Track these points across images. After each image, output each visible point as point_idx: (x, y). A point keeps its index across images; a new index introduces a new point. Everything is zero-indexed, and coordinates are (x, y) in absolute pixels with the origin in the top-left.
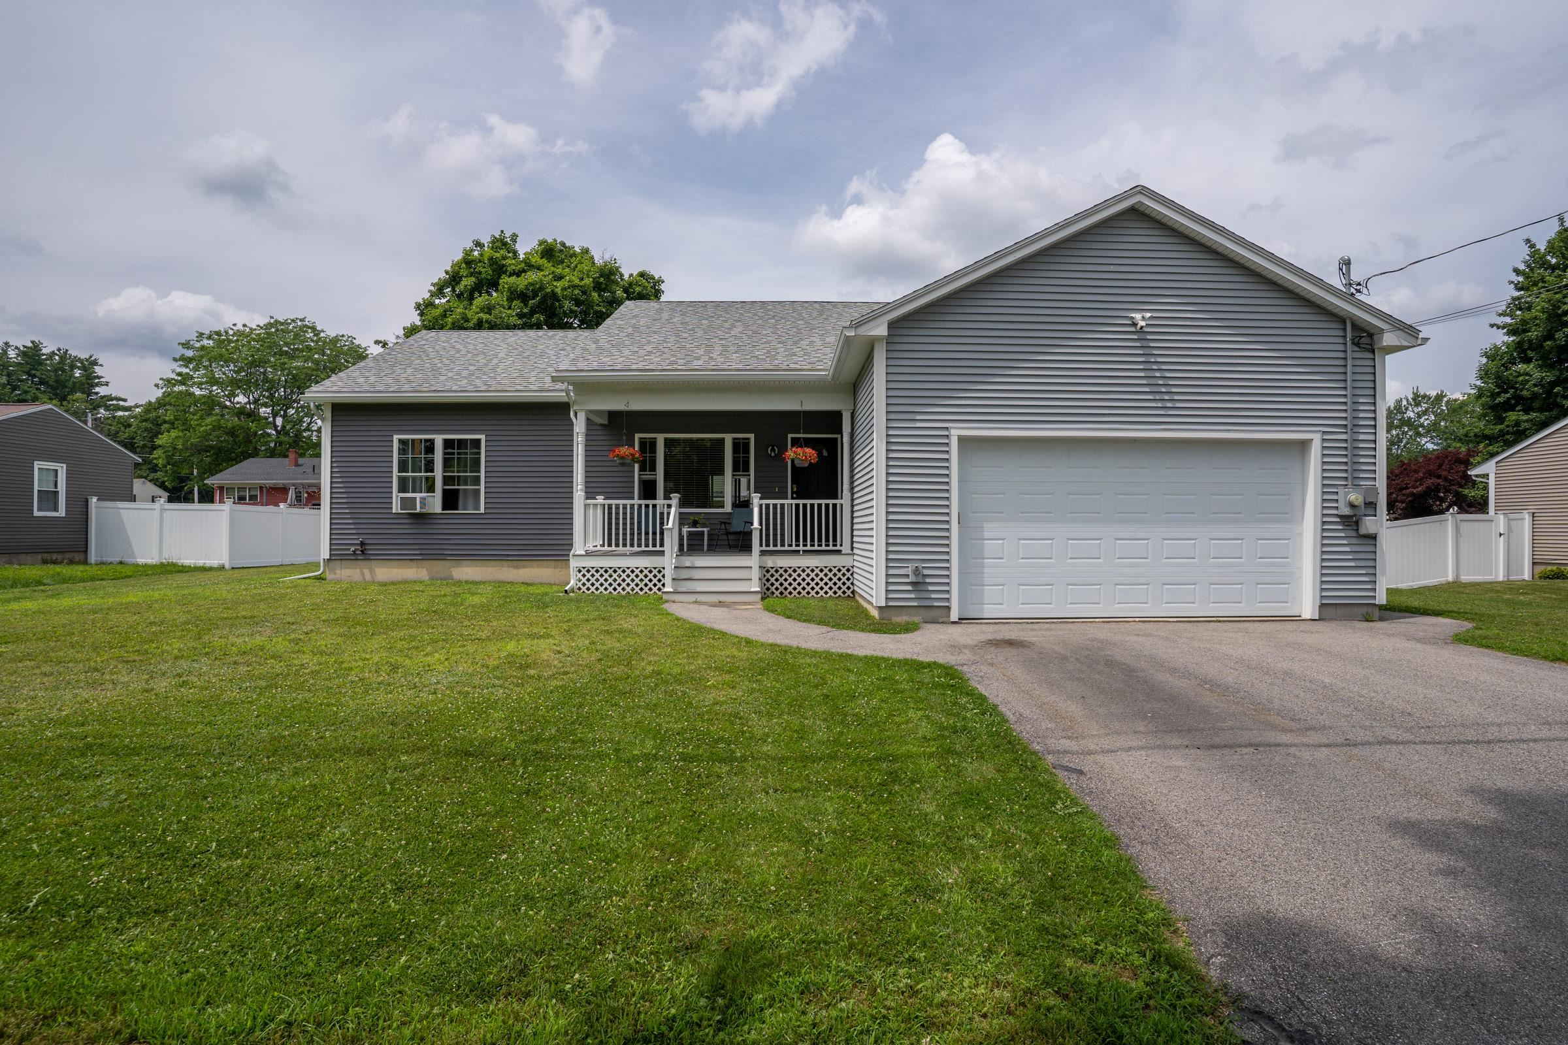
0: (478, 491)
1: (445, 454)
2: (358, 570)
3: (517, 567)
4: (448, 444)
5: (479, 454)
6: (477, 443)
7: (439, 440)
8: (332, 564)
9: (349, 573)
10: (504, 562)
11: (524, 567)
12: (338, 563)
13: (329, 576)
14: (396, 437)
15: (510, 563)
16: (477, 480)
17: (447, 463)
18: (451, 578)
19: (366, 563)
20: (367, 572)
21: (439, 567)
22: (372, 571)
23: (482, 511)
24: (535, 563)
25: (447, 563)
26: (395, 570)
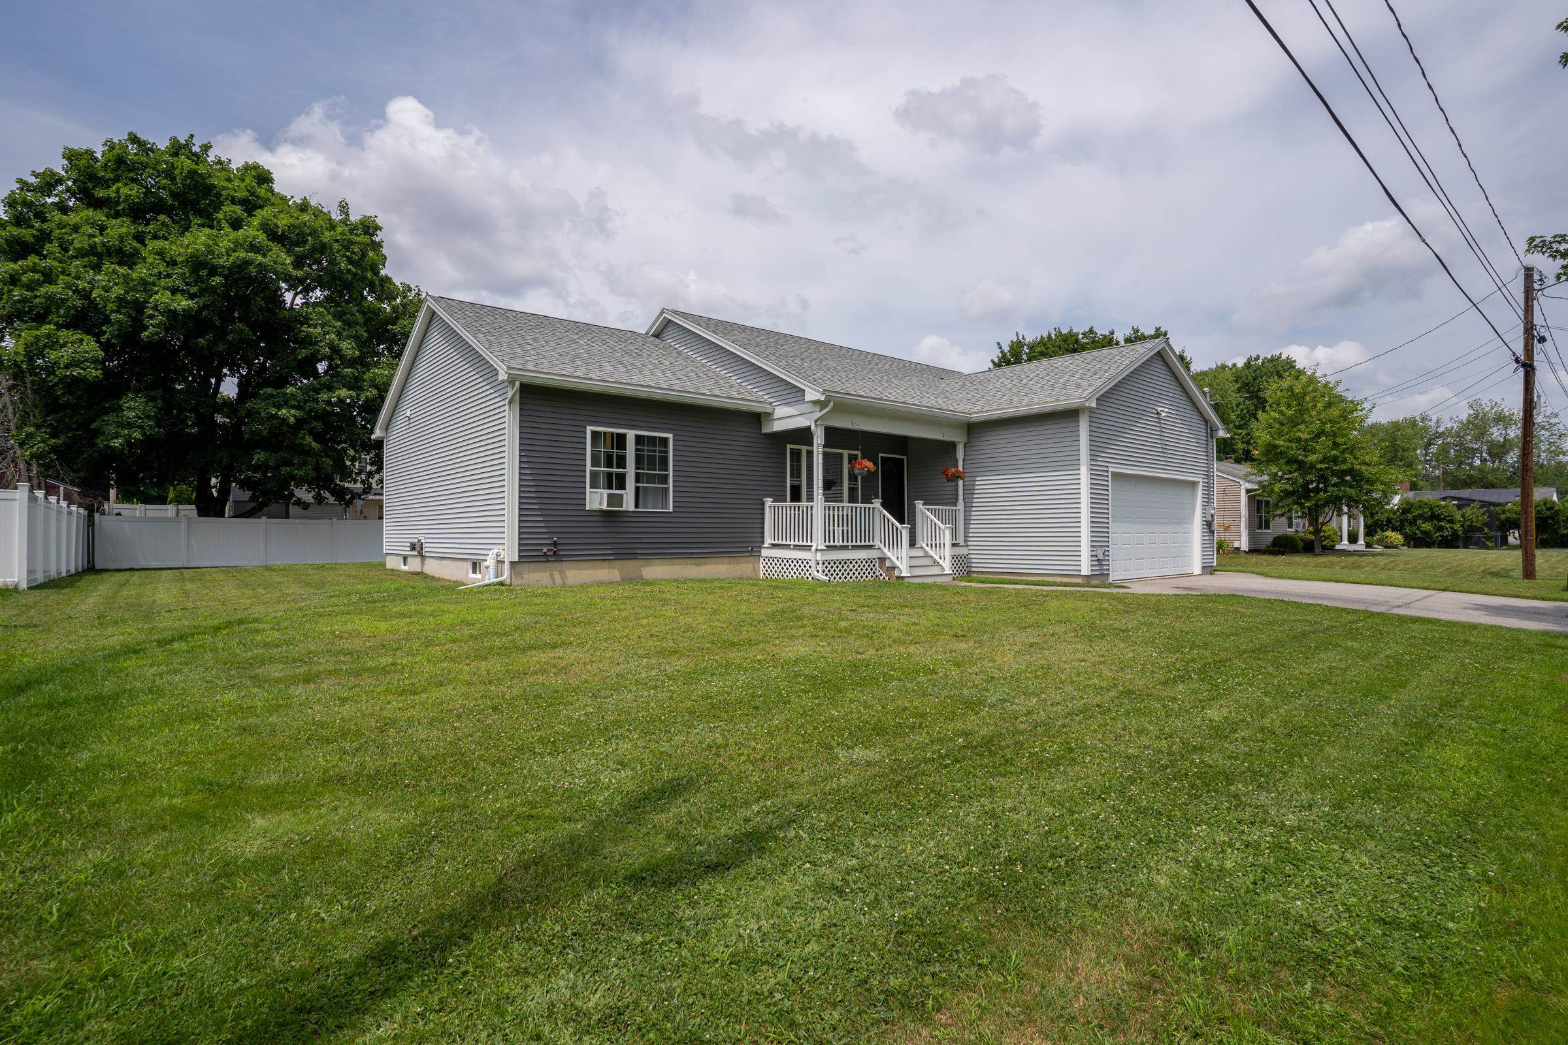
0: (667, 490)
1: (637, 450)
2: (548, 574)
3: (698, 565)
4: (639, 439)
5: (667, 452)
6: (665, 441)
7: (631, 435)
8: (519, 567)
9: (539, 577)
10: (688, 560)
11: (705, 564)
12: (526, 565)
13: (516, 582)
14: (589, 429)
15: (693, 561)
16: (665, 479)
17: (639, 460)
18: (641, 577)
19: (556, 565)
20: (557, 575)
21: (630, 566)
22: (562, 573)
23: (671, 510)
24: (713, 560)
25: (638, 563)
26: (587, 572)
